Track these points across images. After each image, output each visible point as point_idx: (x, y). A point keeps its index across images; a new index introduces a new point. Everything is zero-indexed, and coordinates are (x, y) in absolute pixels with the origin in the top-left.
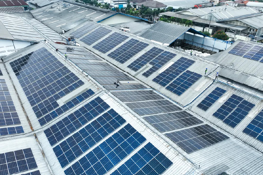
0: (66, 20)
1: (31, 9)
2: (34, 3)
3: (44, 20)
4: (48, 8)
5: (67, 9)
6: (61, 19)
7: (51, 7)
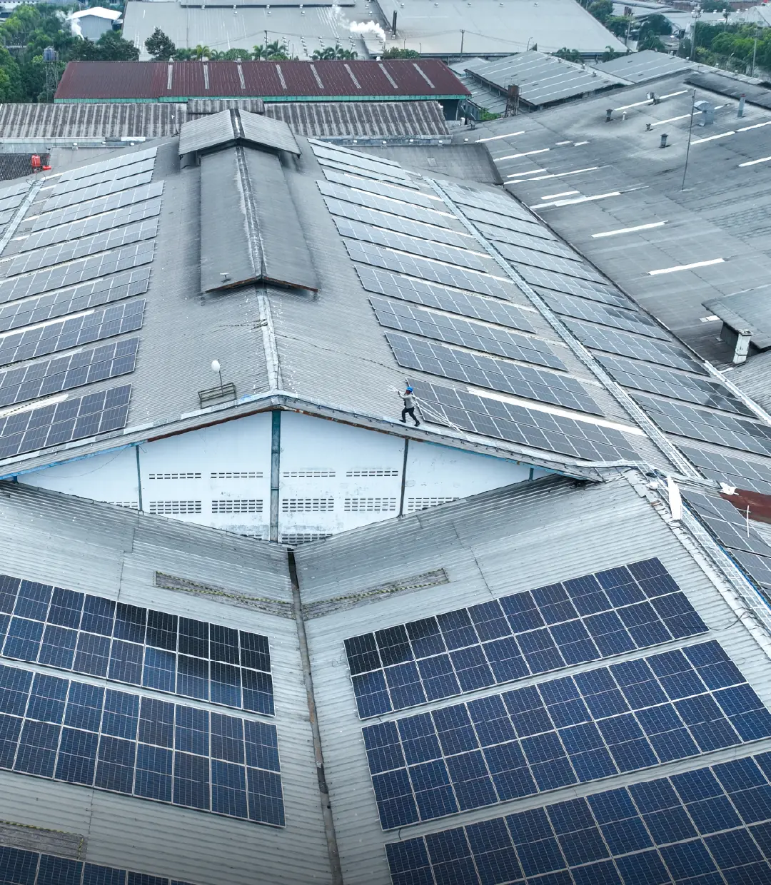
0: (718, 230)
1: (477, 116)
2: (504, 84)
3: (558, 204)
4: (583, 122)
5: (721, 144)
6: (686, 218)
7: (605, 113)
